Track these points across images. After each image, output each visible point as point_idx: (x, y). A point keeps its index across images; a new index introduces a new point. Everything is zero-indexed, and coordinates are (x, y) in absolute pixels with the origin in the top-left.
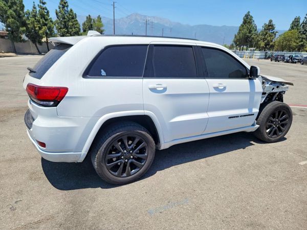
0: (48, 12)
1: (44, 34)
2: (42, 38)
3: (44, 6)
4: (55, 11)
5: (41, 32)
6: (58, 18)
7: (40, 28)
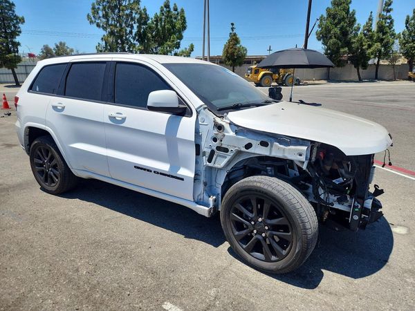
0: (392, 23)
1: (372, 54)
2: (369, 59)
3: (388, 14)
4: (406, 18)
5: (370, 51)
6: (407, 27)
7: (370, 46)
